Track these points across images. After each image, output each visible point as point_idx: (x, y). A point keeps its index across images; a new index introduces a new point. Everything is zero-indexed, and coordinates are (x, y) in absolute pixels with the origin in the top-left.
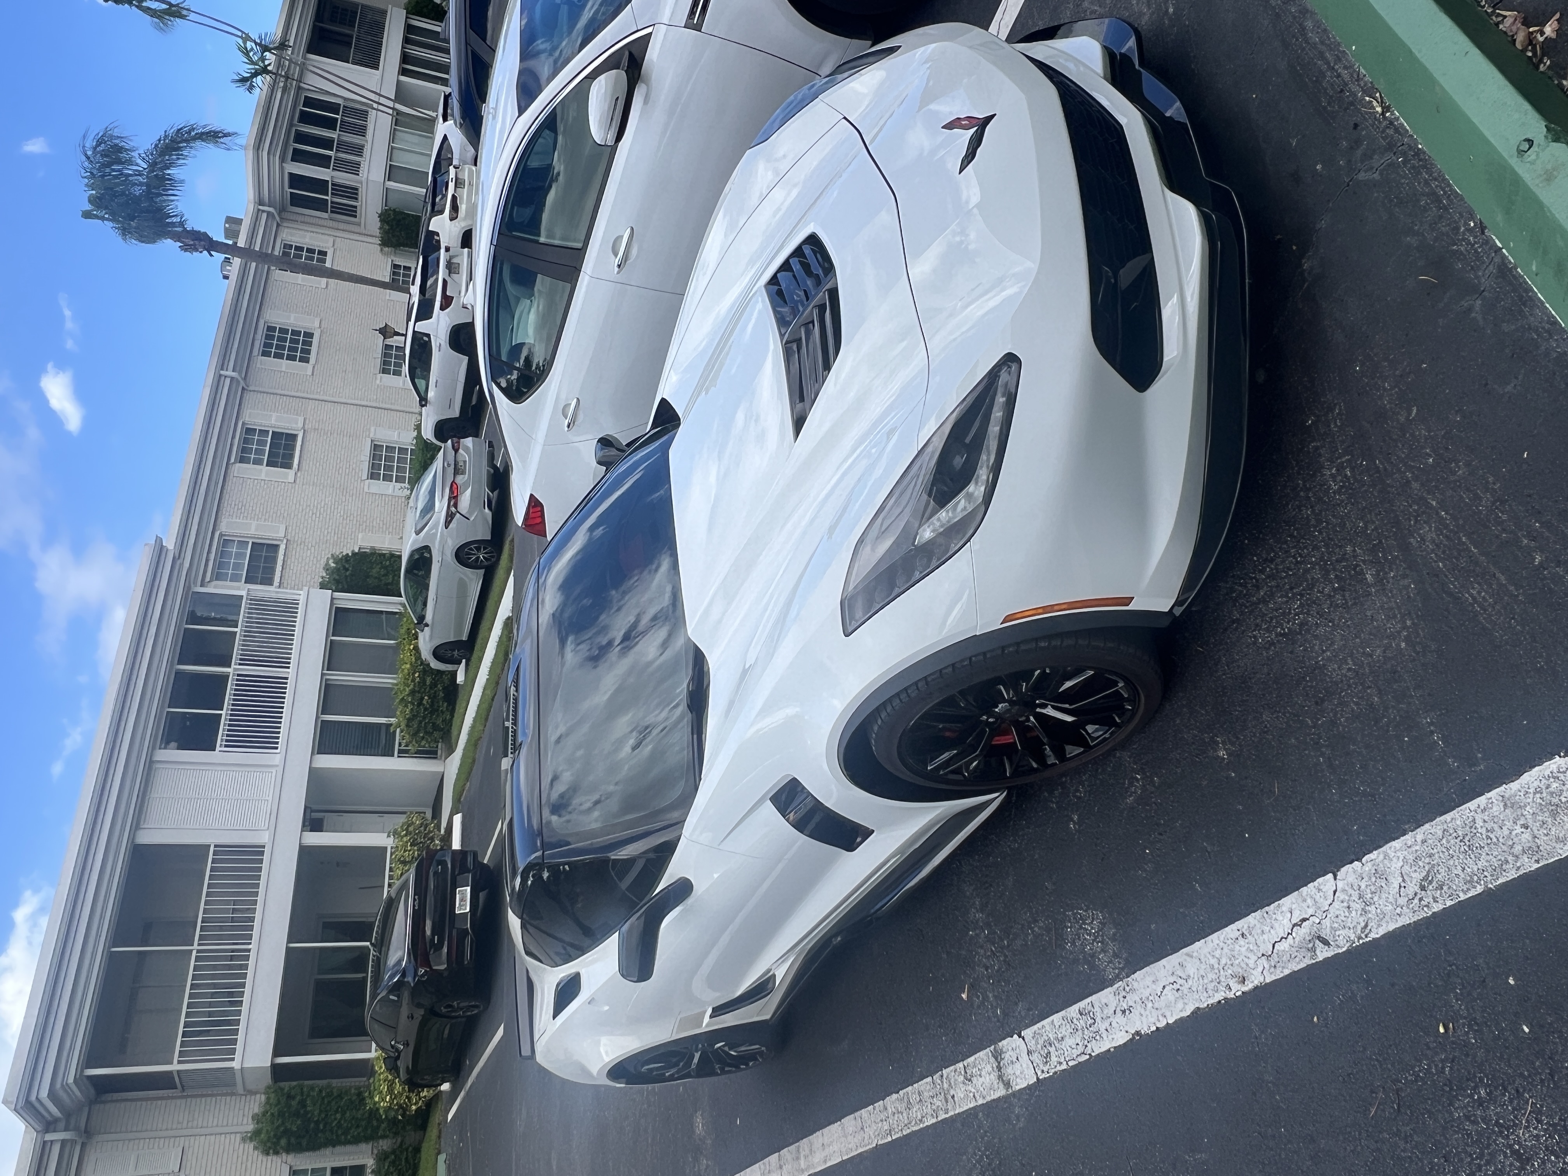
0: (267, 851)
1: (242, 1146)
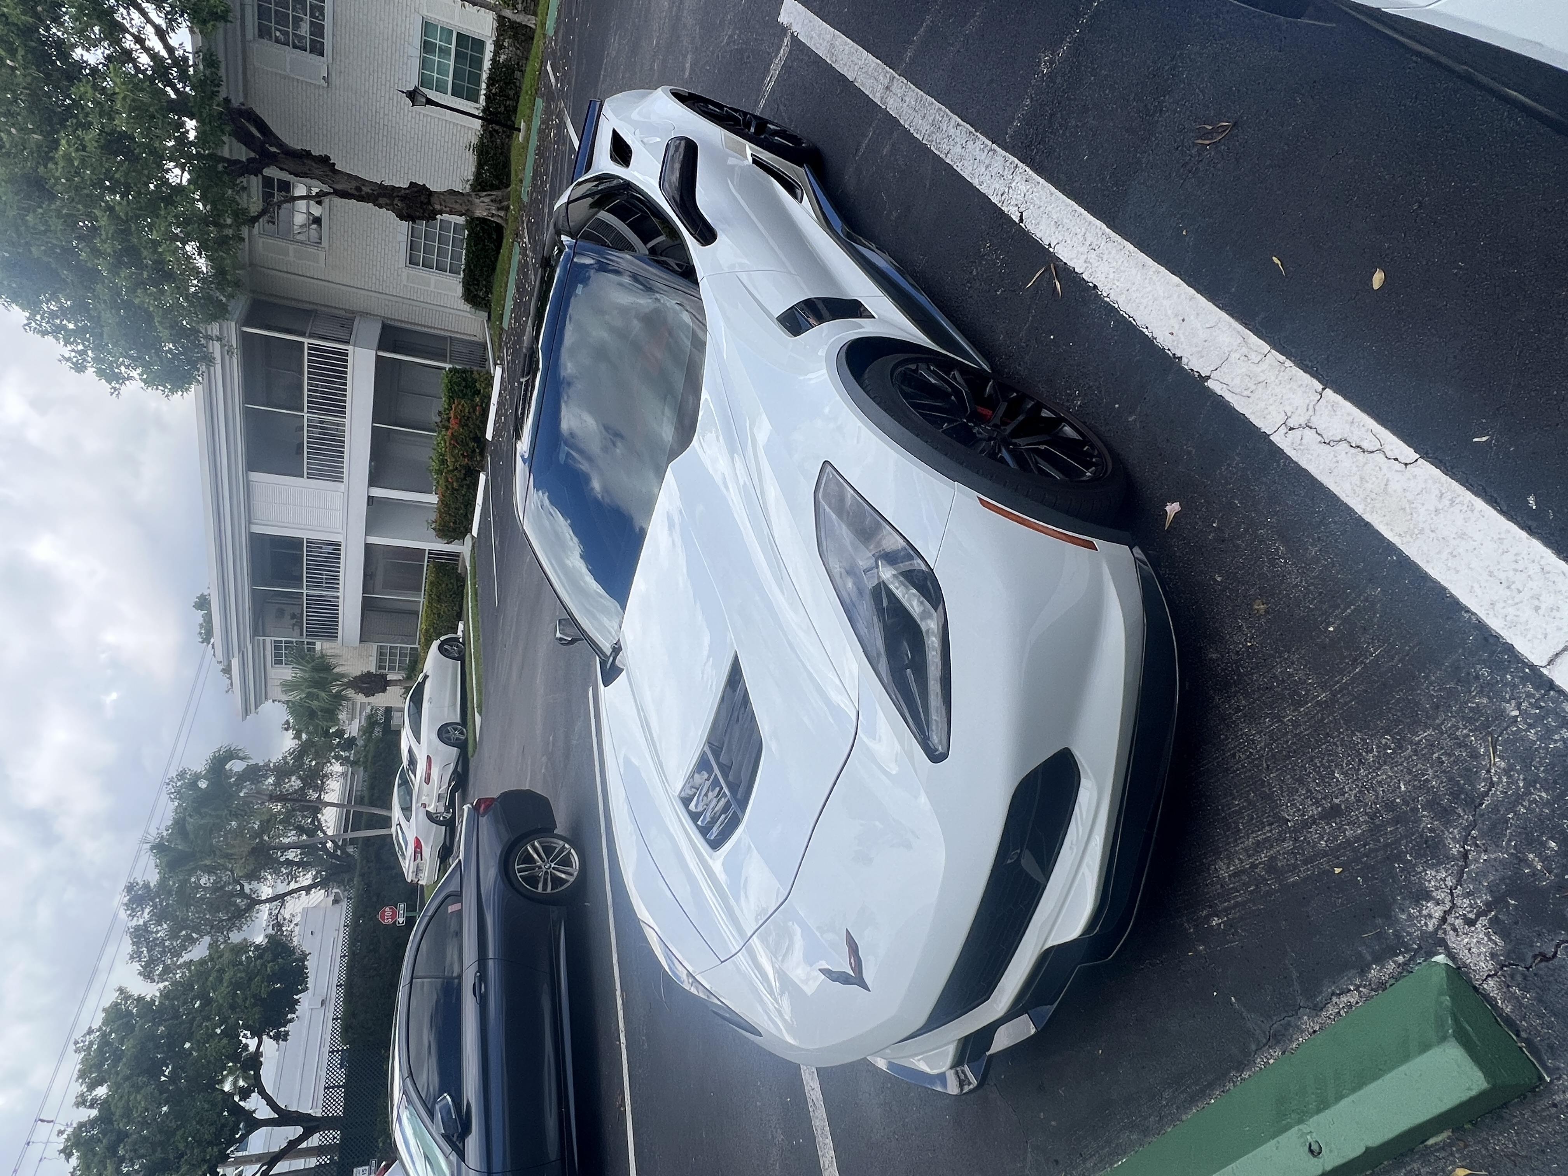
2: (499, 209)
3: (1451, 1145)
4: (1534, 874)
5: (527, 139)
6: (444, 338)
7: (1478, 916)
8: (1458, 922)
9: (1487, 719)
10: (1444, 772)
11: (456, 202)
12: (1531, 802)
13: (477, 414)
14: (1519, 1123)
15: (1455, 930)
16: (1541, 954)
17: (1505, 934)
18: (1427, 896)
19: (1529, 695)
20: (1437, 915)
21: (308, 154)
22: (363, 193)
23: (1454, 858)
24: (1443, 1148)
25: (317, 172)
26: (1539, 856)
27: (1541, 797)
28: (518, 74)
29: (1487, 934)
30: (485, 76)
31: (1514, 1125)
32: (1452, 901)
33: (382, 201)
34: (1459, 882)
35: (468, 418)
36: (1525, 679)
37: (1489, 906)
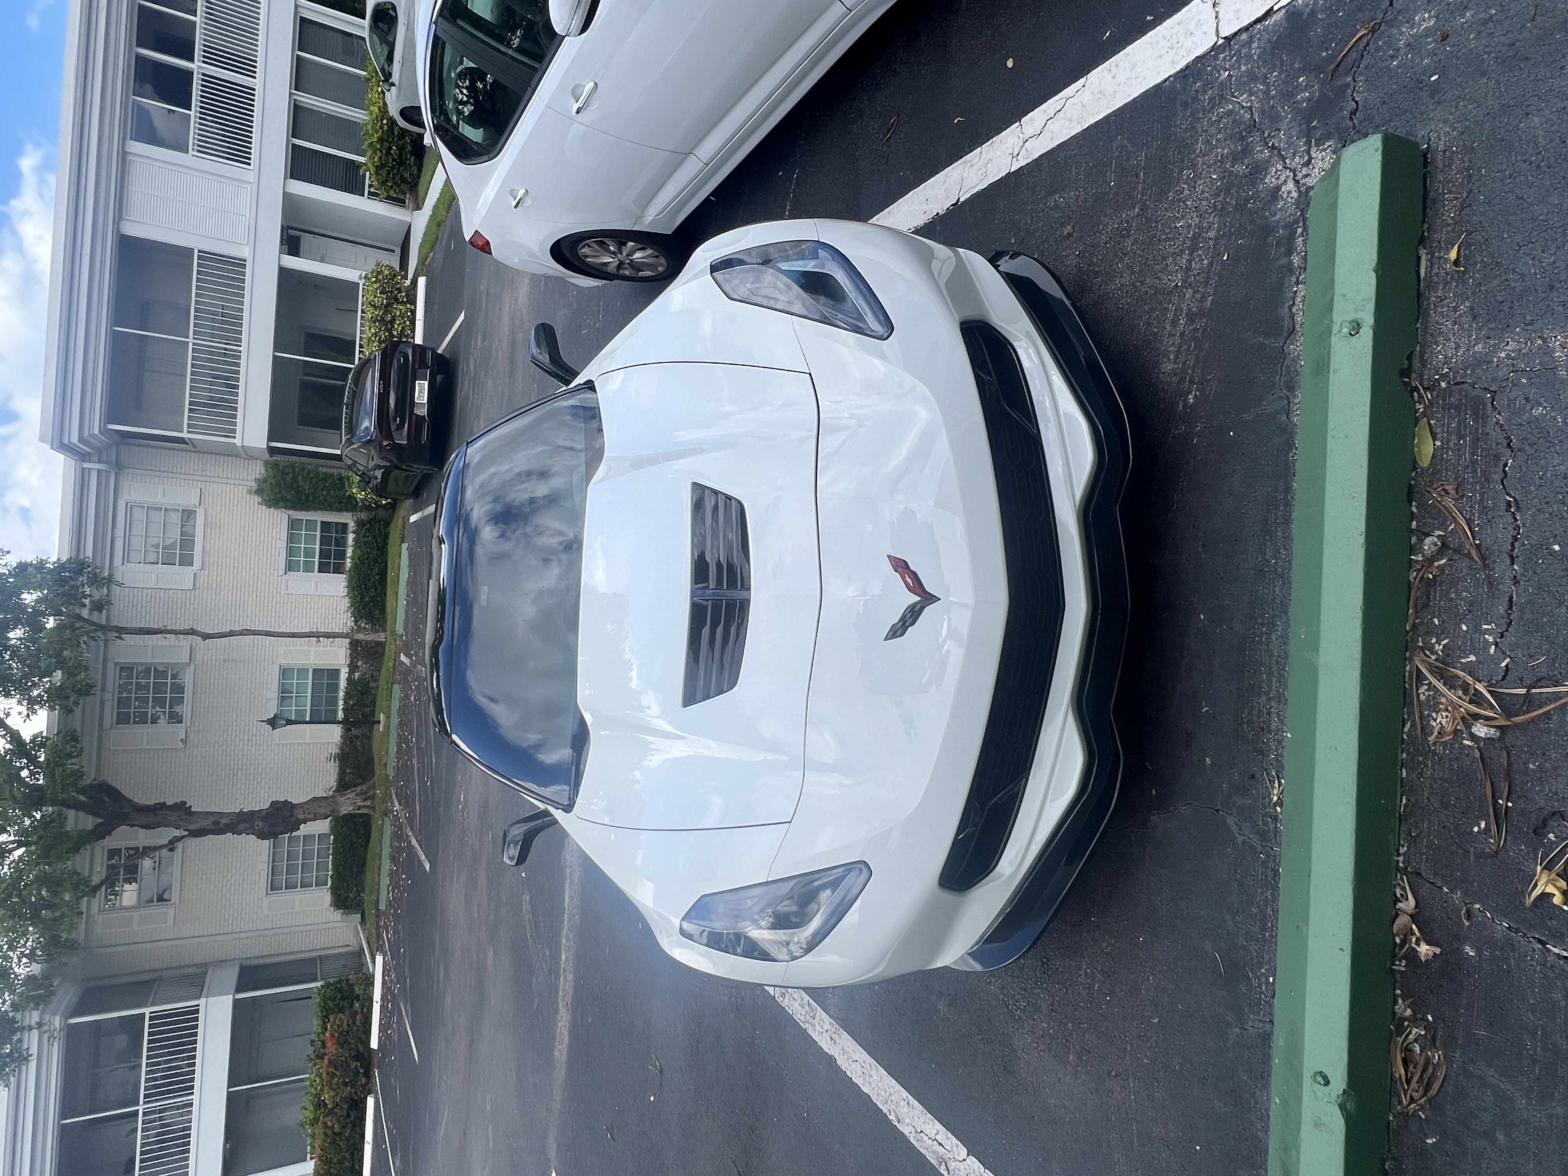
0: (248, 264)
1: (249, 496)
2: (365, 800)
3: (1433, 256)
4: (1309, 99)
5: (387, 727)
6: (313, 960)
7: (1308, 153)
8: (1305, 171)
9: (1219, 95)
10: (1225, 140)
11: (320, 807)
12: (1273, 85)
13: (358, 1023)
14: (1444, 187)
15: (1307, 176)
16: (1351, 114)
17: (1327, 137)
18: (1278, 188)
19: (1224, 59)
20: (1292, 186)
21: (163, 806)
22: (221, 825)
23: (1270, 157)
24: (1432, 265)
25: (171, 819)
26: (1302, 91)
27: (1275, 76)
28: (372, 685)
29: (1322, 151)
30: (341, 694)
31: (1443, 192)
32: (1291, 170)
33: (241, 827)
34: (1284, 159)
35: (347, 1032)
36: (1216, 58)
37: (1308, 143)
